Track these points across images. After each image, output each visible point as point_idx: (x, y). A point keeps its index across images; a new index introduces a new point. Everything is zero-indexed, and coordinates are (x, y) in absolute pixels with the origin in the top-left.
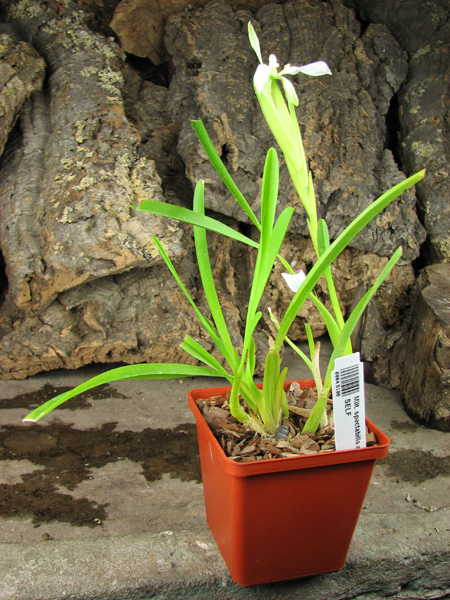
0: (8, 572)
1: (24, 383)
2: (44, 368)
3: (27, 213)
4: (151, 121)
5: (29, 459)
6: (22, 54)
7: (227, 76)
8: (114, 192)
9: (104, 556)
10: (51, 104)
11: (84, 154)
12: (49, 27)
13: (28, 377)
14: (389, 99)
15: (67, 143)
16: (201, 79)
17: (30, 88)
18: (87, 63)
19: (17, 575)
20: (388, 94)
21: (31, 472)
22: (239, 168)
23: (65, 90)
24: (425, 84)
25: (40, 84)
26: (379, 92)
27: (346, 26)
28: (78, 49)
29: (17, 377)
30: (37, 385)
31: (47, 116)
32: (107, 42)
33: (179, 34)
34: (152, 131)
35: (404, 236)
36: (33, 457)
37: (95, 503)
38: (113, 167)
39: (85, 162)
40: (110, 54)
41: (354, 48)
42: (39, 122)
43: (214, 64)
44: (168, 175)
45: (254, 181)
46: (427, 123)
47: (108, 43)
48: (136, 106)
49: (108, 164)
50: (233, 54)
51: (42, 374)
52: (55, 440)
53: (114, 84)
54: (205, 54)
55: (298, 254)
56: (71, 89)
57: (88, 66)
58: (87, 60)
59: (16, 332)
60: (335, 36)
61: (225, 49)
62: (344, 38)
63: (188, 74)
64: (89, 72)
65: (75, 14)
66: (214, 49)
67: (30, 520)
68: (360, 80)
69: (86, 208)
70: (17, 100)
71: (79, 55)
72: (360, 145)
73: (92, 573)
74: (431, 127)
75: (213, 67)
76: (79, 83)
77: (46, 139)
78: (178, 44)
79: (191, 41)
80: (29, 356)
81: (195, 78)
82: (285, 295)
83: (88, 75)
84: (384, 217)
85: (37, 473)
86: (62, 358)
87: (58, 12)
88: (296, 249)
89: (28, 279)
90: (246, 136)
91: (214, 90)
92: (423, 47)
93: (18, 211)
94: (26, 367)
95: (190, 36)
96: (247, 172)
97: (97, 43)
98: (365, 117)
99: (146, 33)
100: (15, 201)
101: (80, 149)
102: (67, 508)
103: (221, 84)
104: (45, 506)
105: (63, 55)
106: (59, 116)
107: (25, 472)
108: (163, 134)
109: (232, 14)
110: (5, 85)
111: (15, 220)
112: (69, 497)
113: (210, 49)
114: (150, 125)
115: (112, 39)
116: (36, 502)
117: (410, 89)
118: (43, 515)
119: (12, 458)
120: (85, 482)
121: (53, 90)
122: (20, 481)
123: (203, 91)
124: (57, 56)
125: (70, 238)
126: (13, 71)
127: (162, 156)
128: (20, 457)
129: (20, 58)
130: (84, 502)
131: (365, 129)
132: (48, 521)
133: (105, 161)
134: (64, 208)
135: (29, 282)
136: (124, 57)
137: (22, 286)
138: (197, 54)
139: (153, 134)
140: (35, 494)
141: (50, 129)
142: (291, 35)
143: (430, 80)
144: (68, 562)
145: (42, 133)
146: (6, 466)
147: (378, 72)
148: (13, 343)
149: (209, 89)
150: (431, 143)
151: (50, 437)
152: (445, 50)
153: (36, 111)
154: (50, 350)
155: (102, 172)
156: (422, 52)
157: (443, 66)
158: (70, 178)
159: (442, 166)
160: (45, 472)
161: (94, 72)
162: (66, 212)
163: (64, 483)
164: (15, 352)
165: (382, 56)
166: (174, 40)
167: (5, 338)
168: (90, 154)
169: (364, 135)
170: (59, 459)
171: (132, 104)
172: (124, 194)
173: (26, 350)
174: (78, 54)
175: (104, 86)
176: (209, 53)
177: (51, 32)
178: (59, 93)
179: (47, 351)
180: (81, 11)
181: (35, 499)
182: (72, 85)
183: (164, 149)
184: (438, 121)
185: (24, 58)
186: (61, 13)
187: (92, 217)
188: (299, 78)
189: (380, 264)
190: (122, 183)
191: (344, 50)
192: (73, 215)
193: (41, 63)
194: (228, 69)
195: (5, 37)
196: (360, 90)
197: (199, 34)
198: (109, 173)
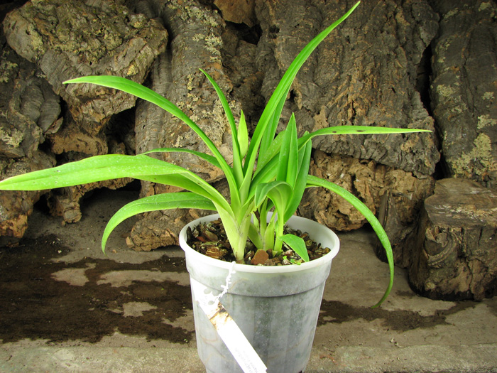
0: (128, 362)
1: (149, 254)
2: (162, 244)
3: (153, 139)
4: (244, 70)
5: (148, 302)
6: (152, 29)
7: (296, 40)
8: (211, 126)
9: (185, 358)
10: (172, 61)
11: (192, 99)
12: (172, 4)
13: (152, 250)
14: (422, 51)
15: (181, 91)
16: (278, 42)
17: (157, 53)
18: (197, 31)
19: (133, 364)
20: (421, 47)
21: (148, 310)
22: (303, 107)
23: (181, 52)
24: (451, 40)
25: (163, 48)
26: (415, 46)
28: (191, 21)
29: (145, 250)
30: (157, 255)
31: (169, 69)
32: (212, 14)
33: (264, 8)
34: (244, 78)
35: (422, 157)
36: (150, 301)
37: (185, 330)
38: (211, 108)
39: (192, 105)
40: (214, 23)
41: (395, 14)
42: (164, 75)
43: (288, 29)
44: (255, 110)
45: (312, 117)
46: (449, 71)
47: (213, 16)
48: (233, 60)
49: (208, 106)
50: (302, 22)
51: (161, 248)
52: (166, 291)
53: (215, 47)
54: (281, 23)
55: (346, 168)
56: (185, 51)
57: (198, 33)
58: (197, 29)
59: (145, 219)
60: (380, 6)
61: (296, 19)
62: (388, 6)
63: (269, 36)
64: (199, 38)
66: (288, 19)
67: (145, 338)
68: (398, 38)
69: (192, 137)
70: (147, 61)
71: (192, 25)
72: (393, 89)
73: (176, 367)
74: (451, 74)
75: (287, 32)
76: (192, 46)
77: (168, 86)
78: (264, 14)
79: (272, 13)
80: (152, 236)
81: (274, 40)
82: (334, 198)
83: (198, 40)
84: (407, 144)
85: (152, 311)
86: (174, 238)
88: (345, 164)
89: (153, 184)
90: (309, 83)
91: (287, 50)
92: (453, 9)
93: (147, 138)
94: (150, 243)
95: (271, 9)
96: (308, 110)
97: (205, 16)
98: (399, 68)
99: (241, 6)
100: (146, 130)
101: (189, 95)
102: (168, 332)
103: (292, 45)
104: (155, 330)
105: (181, 26)
106: (177, 71)
107: (144, 310)
108: (252, 81)
110: (139, 52)
111: (145, 144)
112: (171, 326)
113: (285, 19)
114: (243, 73)
115: (216, 11)
116: (150, 327)
117: (439, 44)
118: (153, 335)
119: (137, 301)
120: (182, 317)
121: (174, 51)
122: (142, 315)
123: (279, 51)
124: (177, 26)
125: (181, 158)
126: (144, 42)
127: (251, 96)
128: (142, 301)
129: (150, 31)
130: (179, 329)
131: (398, 77)
132: (156, 339)
133: (207, 104)
134: (177, 137)
135: (154, 186)
136: (224, 25)
137: (149, 189)
138: (275, 23)
139: (244, 81)
140: (150, 323)
141: (171, 79)
142: (347, 5)
143: (454, 37)
144: (163, 359)
145: (165, 82)
146: (133, 305)
147: (415, 31)
148: (142, 228)
149: (283, 49)
150: (451, 86)
151: (163, 289)
152: (468, 12)
153: (161, 66)
154: (167, 232)
155: (204, 112)
156: (451, 13)
157: (466, 25)
159: (458, 104)
160: (157, 310)
161: (202, 38)
162: (178, 140)
163: (168, 318)
164: (143, 233)
165: (417, 19)
166: (261, 10)
167: (137, 223)
168: (196, 99)
169: (397, 81)
170: (167, 303)
171: (230, 58)
172: (218, 127)
173: (150, 232)
175: (208, 49)
176: (284, 22)
177: (174, 8)
178: (177, 54)
179: (164, 233)
181: (148, 326)
182: (186, 48)
183: (252, 91)
184: (457, 69)
185: (153, 32)
187: (196, 143)
188: (351, 39)
189: (406, 177)
190: (217, 120)
191: (386, 16)
192: (183, 142)
193: (165, 34)
194: (298, 33)
195: (141, 16)
196: (397, 47)
197: (278, 8)
198: (209, 113)
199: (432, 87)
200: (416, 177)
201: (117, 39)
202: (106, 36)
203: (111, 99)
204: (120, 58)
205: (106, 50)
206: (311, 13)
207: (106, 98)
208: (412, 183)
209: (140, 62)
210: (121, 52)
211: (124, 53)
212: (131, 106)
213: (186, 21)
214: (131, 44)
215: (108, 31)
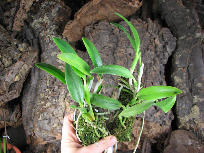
7: (104, 55)
8: (57, 109)
11: (48, 92)
12: (42, 33)
14: (167, 58)
15: (43, 86)
20: (167, 56)
22: (106, 92)
24: (182, 53)
26: (164, 55)
27: (152, 31)
28: (51, 44)
33: (88, 35)
38: (58, 97)
39: (49, 96)
41: (154, 39)
42: (37, 73)
43: (100, 49)
46: (180, 70)
49: (56, 96)
50: (107, 45)
56: (47, 62)
57: (54, 51)
58: (54, 48)
60: (147, 36)
61: (104, 43)
62: (151, 35)
64: (54, 54)
65: (52, 27)
66: (100, 43)
68: (156, 52)
69: (47, 115)
70: (25, 72)
72: (152, 83)
74: (181, 72)
77: (38, 81)
87: (45, 27)
90: (109, 80)
92: (183, 36)
93: (27, 110)
95: (91, 38)
98: (155, 71)
99: (77, 33)
100: (27, 106)
101: (47, 90)
105: (46, 46)
106: (42, 73)
109: (109, 26)
110: (21, 68)
111: (26, 113)
113: (98, 43)
117: (176, 54)
121: (42, 61)
124: (44, 46)
125: (42, 126)
126: (23, 63)
131: (154, 76)
133: (56, 95)
134: (40, 115)
135: (30, 136)
143: (183, 51)
145: (37, 78)
147: (164, 47)
150: (181, 78)
152: (191, 38)
155: (54, 100)
156: (182, 38)
157: (189, 45)
158: (43, 103)
159: (184, 89)
161: (55, 54)
162: (41, 116)
165: (166, 41)
168: (50, 93)
169: (154, 78)
172: (61, 109)
174: (51, 46)
175: (58, 61)
176: (98, 45)
177: (43, 35)
180: (54, 26)
184: (184, 70)
185: (29, 54)
186: (47, 27)
187: (49, 119)
188: (132, 54)
189: (157, 126)
190: (61, 104)
191: (150, 41)
192: (43, 117)
193: (36, 54)
194: (105, 51)
195: (24, 45)
196: (155, 58)
197: (95, 37)
198: (57, 101)
199: (172, 76)
200: (162, 126)
201: (9, 61)
202: (4, 59)
203: (6, 95)
204: (10, 74)
205: (4, 67)
206: (112, 39)
207: (3, 95)
208: (160, 129)
209: (21, 73)
210: (10, 71)
211: (12, 71)
212: (17, 97)
213: (48, 44)
214: (16, 66)
215: (5, 56)
